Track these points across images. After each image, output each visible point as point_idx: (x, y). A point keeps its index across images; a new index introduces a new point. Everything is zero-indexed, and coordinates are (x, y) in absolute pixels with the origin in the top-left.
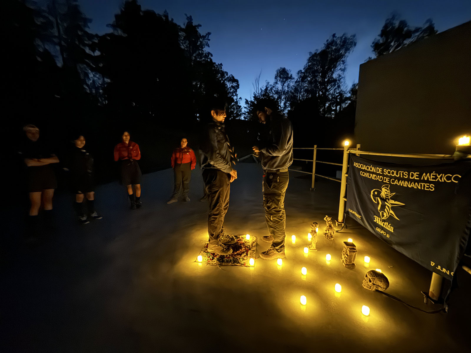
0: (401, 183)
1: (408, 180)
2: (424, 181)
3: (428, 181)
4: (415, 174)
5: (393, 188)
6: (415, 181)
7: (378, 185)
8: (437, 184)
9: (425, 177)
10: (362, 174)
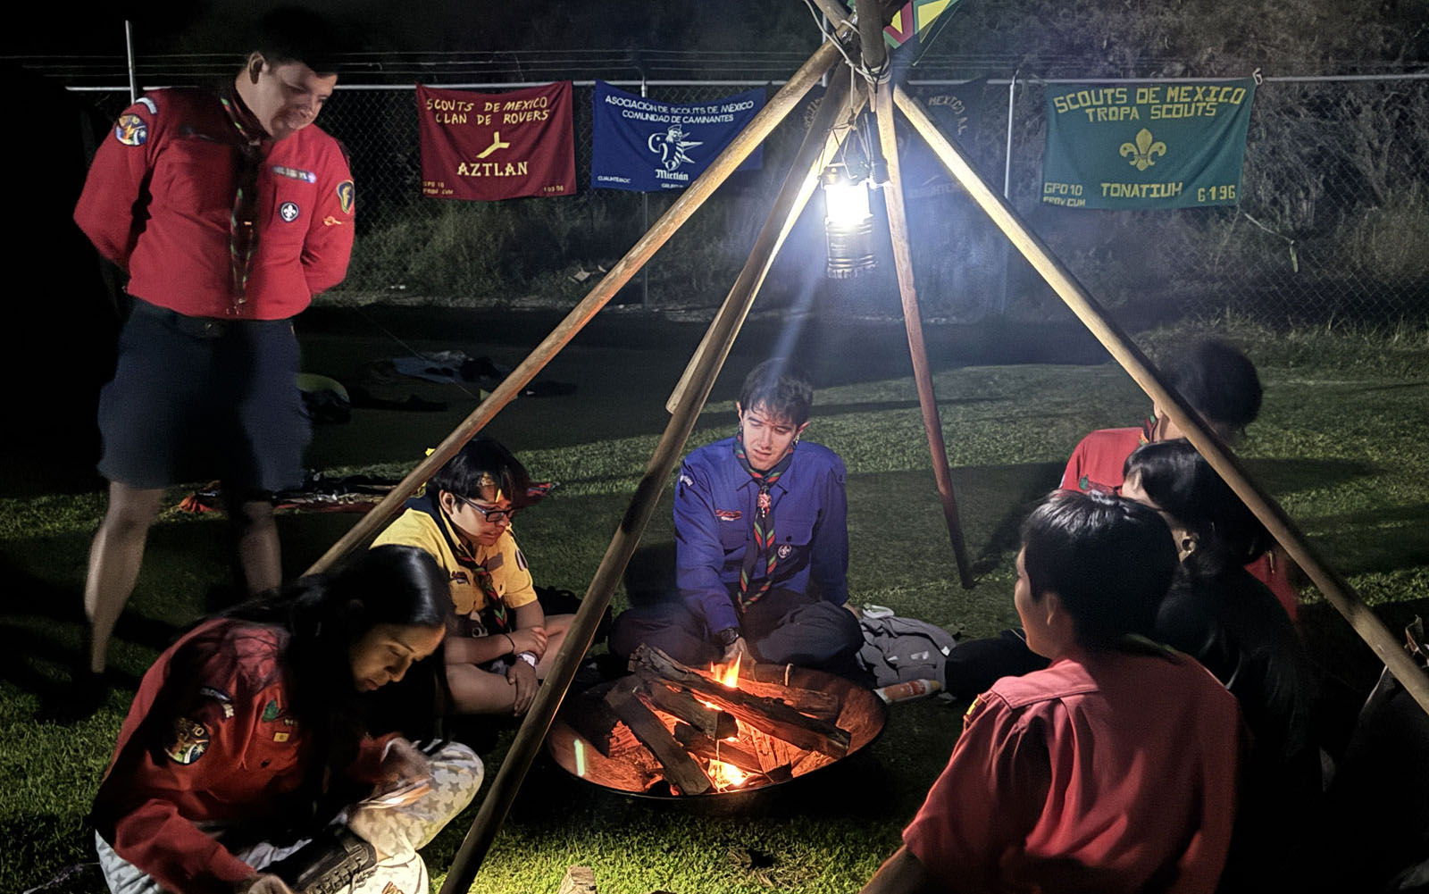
0: (698, 120)
1: (707, 115)
2: (724, 113)
3: (728, 113)
4: (714, 109)
5: (685, 128)
6: (714, 115)
7: (664, 128)
8: (735, 114)
9: (724, 109)
10: (626, 114)
